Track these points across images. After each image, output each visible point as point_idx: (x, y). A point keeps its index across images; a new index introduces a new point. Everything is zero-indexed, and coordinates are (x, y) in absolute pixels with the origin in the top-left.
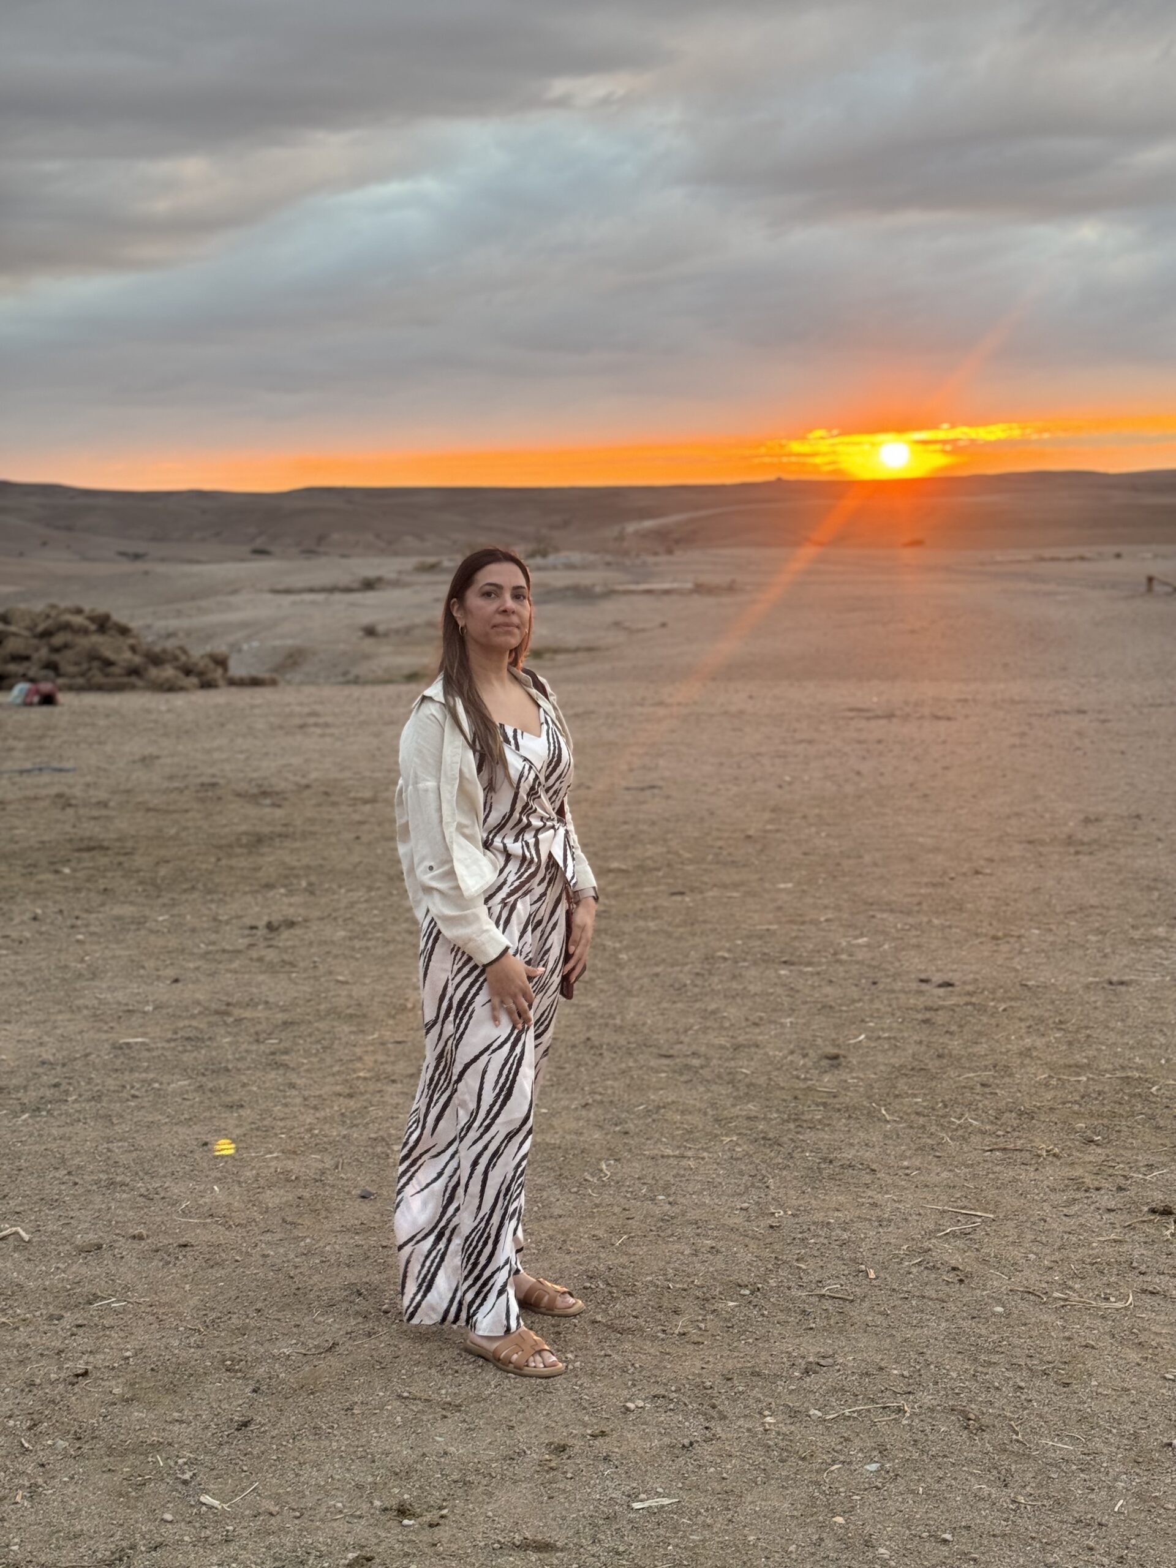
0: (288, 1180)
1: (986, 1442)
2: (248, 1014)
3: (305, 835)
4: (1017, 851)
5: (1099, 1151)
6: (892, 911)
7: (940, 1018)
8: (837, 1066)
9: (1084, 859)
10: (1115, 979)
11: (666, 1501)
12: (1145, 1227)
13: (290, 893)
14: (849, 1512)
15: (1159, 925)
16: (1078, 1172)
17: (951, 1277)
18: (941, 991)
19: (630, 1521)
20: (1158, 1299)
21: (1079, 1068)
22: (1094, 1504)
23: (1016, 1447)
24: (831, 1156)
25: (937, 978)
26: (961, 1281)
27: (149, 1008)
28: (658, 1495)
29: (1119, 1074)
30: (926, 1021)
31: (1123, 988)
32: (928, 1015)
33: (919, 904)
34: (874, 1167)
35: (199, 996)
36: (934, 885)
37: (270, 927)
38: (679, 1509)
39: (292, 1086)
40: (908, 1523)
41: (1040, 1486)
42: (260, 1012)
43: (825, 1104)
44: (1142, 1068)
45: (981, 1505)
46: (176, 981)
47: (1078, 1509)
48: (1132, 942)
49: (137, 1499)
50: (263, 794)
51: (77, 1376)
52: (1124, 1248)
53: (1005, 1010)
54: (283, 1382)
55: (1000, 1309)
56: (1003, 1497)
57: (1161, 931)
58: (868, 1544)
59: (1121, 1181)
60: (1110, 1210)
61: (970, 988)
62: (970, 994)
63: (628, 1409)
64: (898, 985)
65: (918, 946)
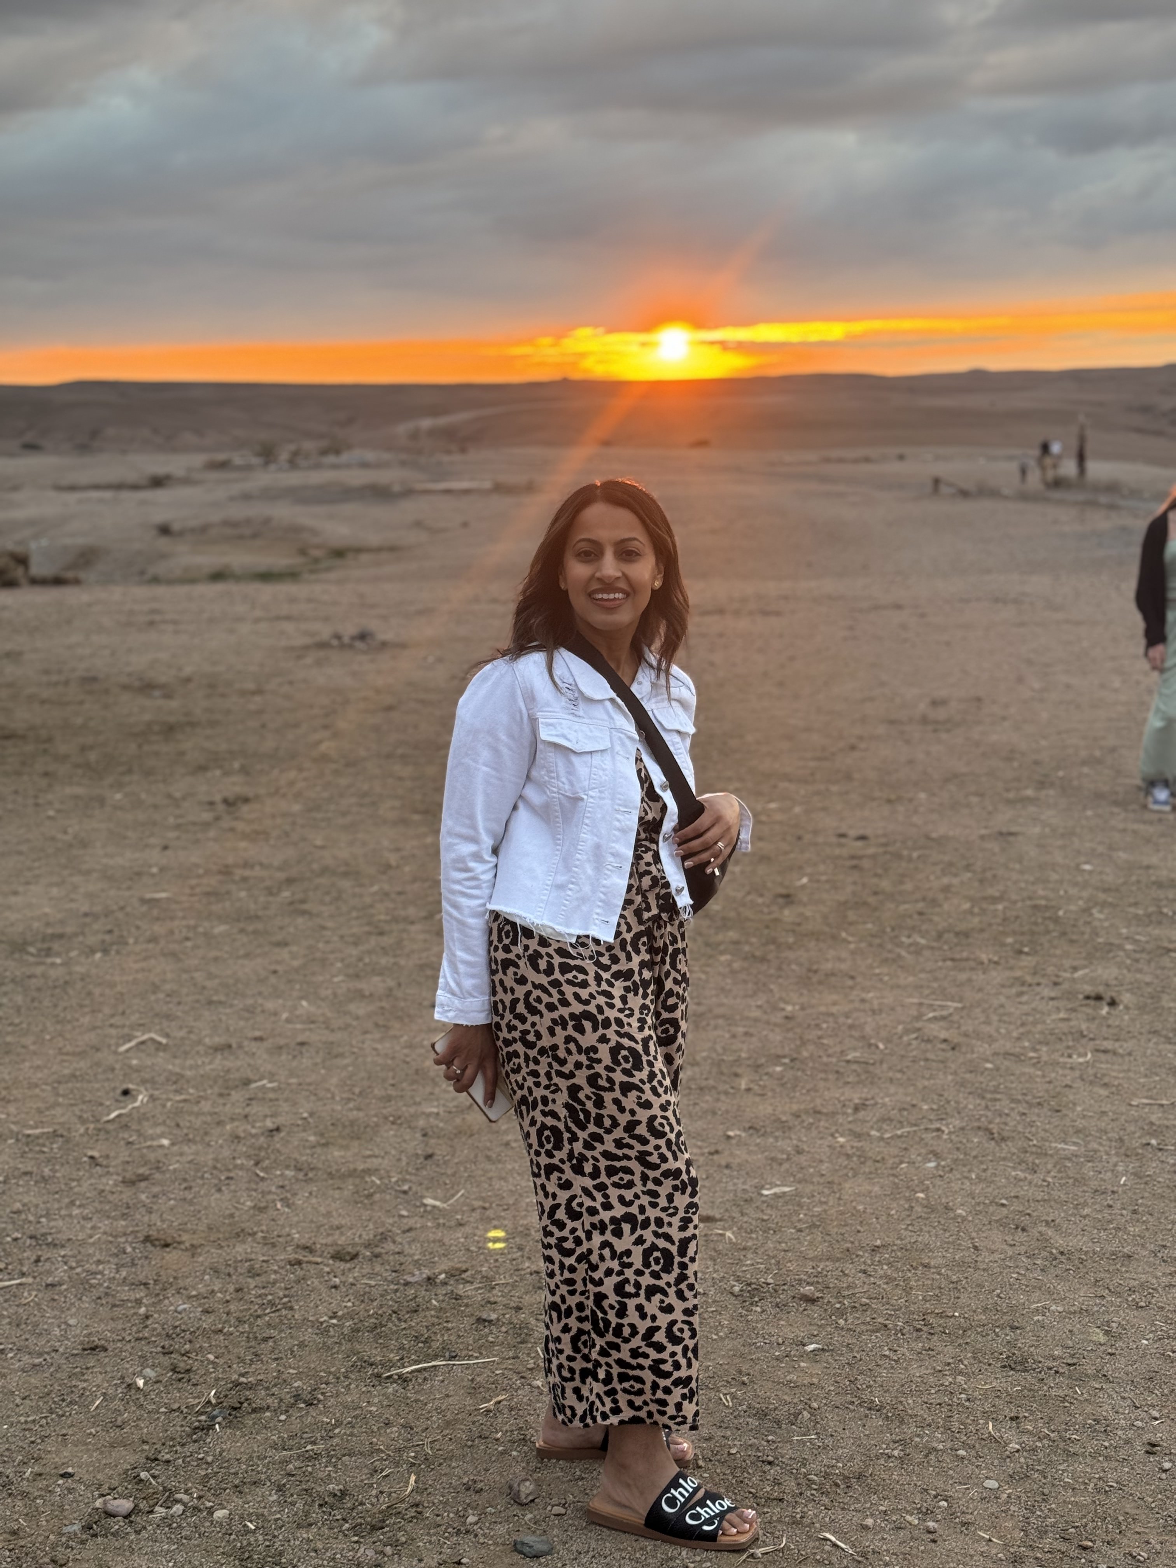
0: (363, 996)
1: (1009, 1147)
2: (247, 873)
3: (213, 724)
4: (881, 730)
5: (1029, 958)
6: (791, 781)
7: (866, 864)
8: (792, 903)
9: (944, 736)
10: (1004, 830)
11: (786, 1189)
12: (1084, 1009)
13: (227, 774)
14: (925, 1190)
15: (1026, 788)
16: (1018, 973)
17: (944, 1046)
18: (860, 844)
19: (764, 1202)
20: (1108, 1057)
21: (994, 900)
22: (1105, 1181)
23: (1034, 1149)
24: (815, 967)
25: (853, 833)
26: (953, 1049)
27: (155, 870)
28: (777, 1186)
29: (1028, 903)
30: (855, 867)
31: (1011, 839)
32: (854, 862)
33: (812, 774)
34: (852, 973)
35: (194, 859)
36: (819, 759)
37: (226, 801)
38: (798, 1194)
39: (323, 928)
40: (972, 1195)
41: (1059, 1171)
42: (257, 872)
43: (793, 931)
44: (1045, 898)
45: (1021, 1183)
46: (165, 848)
47: (1094, 1184)
48: (1009, 802)
49: (371, 1204)
50: (147, 687)
51: (271, 1131)
52: (1072, 1023)
53: (919, 857)
54: (442, 1129)
55: (989, 1066)
56: (1037, 1179)
57: (1029, 792)
58: (946, 1208)
59: (1054, 979)
60: (1052, 999)
61: (883, 840)
62: (885, 845)
63: (729, 1137)
64: (820, 839)
65: (824, 809)
